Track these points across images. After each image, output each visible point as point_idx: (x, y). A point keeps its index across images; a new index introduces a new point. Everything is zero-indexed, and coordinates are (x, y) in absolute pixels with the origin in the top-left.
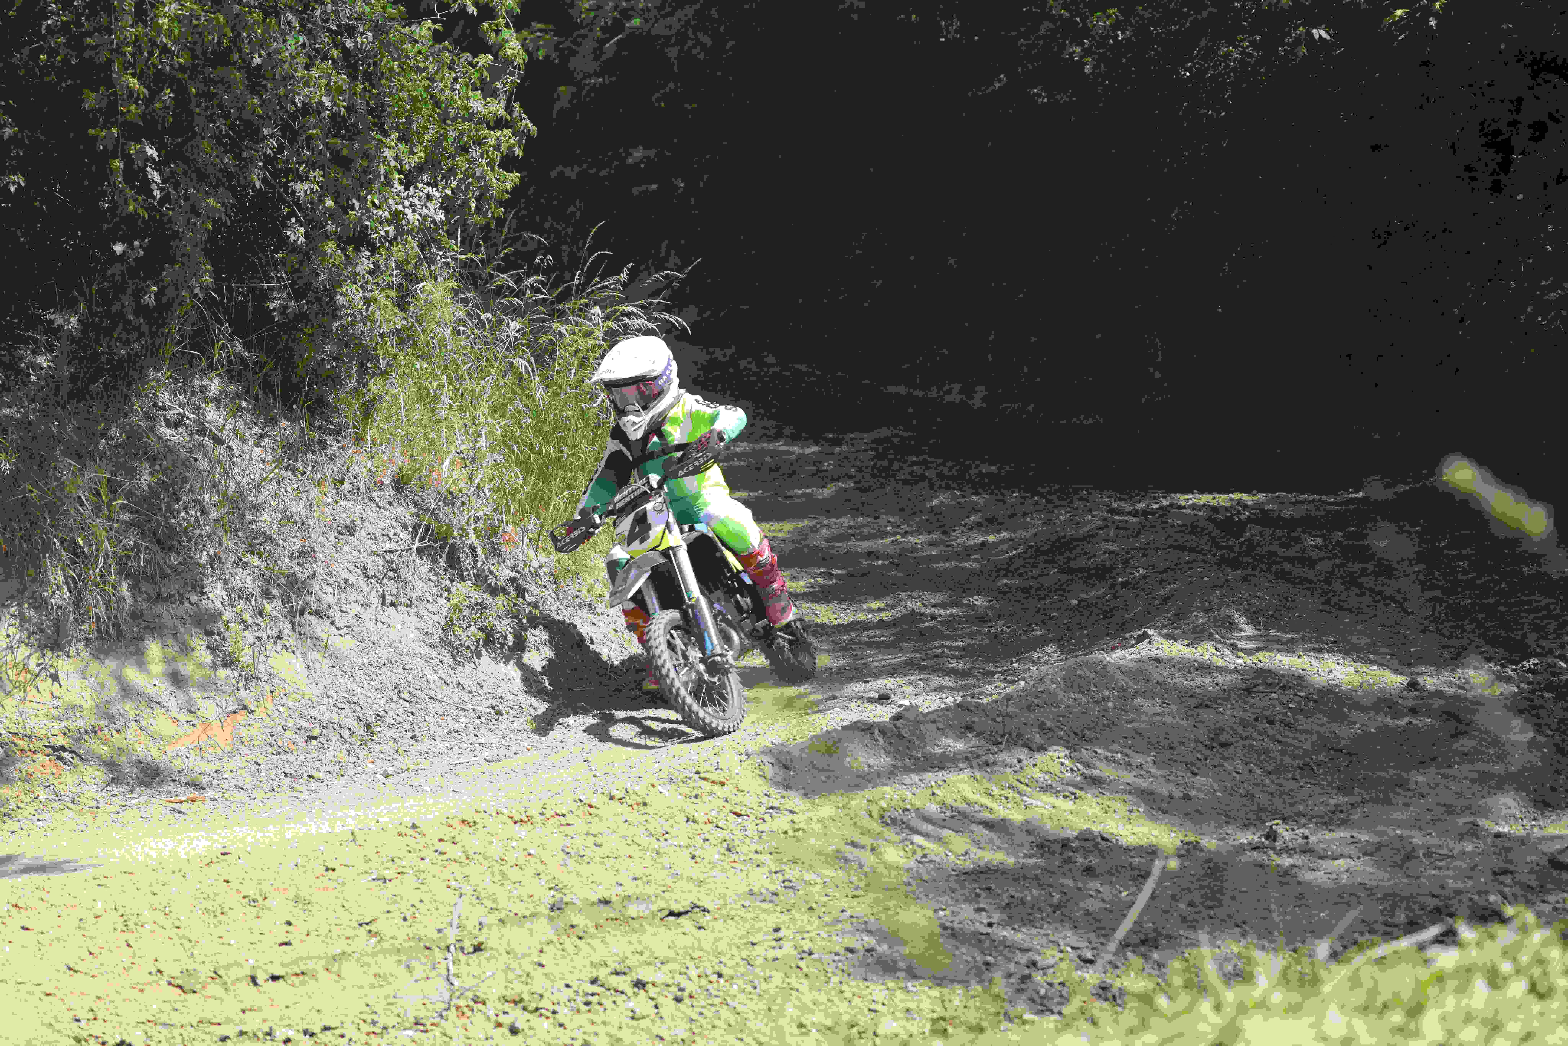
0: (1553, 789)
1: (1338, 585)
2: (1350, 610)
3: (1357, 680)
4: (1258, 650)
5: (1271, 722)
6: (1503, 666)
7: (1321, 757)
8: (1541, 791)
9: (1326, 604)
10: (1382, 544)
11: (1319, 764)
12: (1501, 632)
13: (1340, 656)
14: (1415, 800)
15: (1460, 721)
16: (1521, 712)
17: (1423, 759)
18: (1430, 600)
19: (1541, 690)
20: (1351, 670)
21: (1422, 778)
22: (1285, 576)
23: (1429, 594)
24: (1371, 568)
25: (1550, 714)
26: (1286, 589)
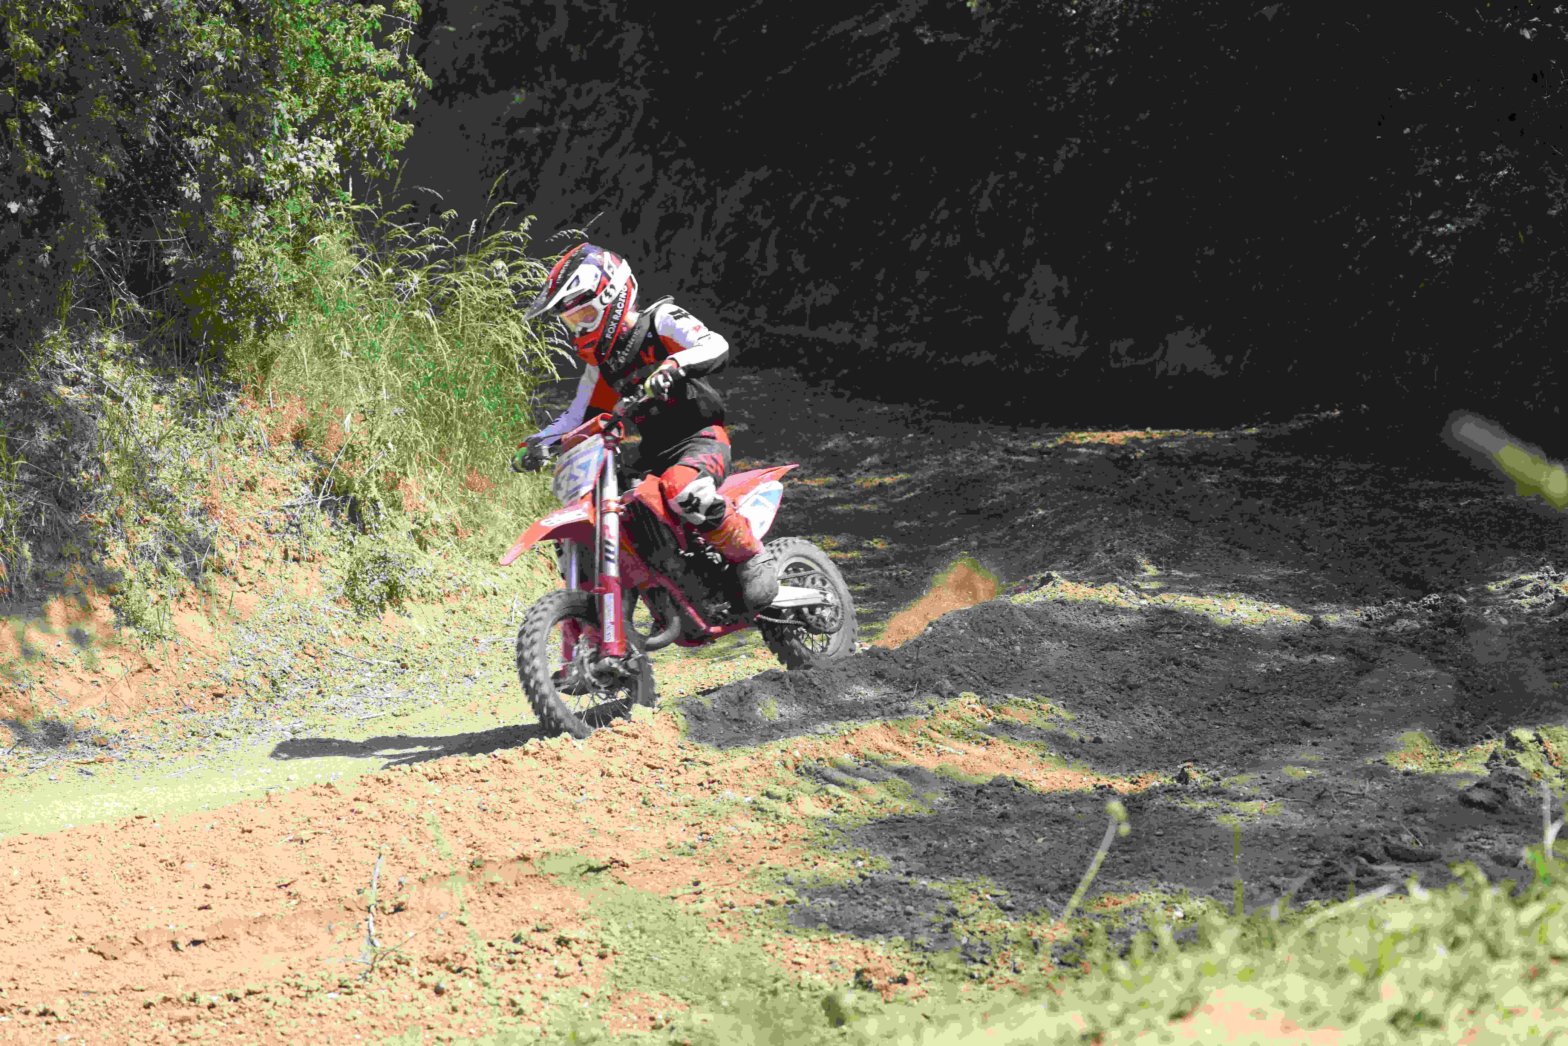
0: (1459, 726)
1: (1237, 523)
2: (1250, 548)
3: (1260, 619)
4: (1161, 590)
5: (1178, 664)
6: (1405, 602)
7: (1229, 698)
8: (1447, 728)
9: (1226, 542)
10: (1278, 480)
11: (1227, 704)
12: (1401, 568)
13: (1242, 595)
14: (1324, 740)
15: (1364, 659)
16: (1424, 648)
17: (1330, 698)
18: (1328, 537)
19: (1443, 626)
20: (1254, 609)
21: (1329, 716)
22: (1184, 515)
23: (1327, 530)
24: (1269, 505)
25: (1453, 649)
26: (1185, 528)
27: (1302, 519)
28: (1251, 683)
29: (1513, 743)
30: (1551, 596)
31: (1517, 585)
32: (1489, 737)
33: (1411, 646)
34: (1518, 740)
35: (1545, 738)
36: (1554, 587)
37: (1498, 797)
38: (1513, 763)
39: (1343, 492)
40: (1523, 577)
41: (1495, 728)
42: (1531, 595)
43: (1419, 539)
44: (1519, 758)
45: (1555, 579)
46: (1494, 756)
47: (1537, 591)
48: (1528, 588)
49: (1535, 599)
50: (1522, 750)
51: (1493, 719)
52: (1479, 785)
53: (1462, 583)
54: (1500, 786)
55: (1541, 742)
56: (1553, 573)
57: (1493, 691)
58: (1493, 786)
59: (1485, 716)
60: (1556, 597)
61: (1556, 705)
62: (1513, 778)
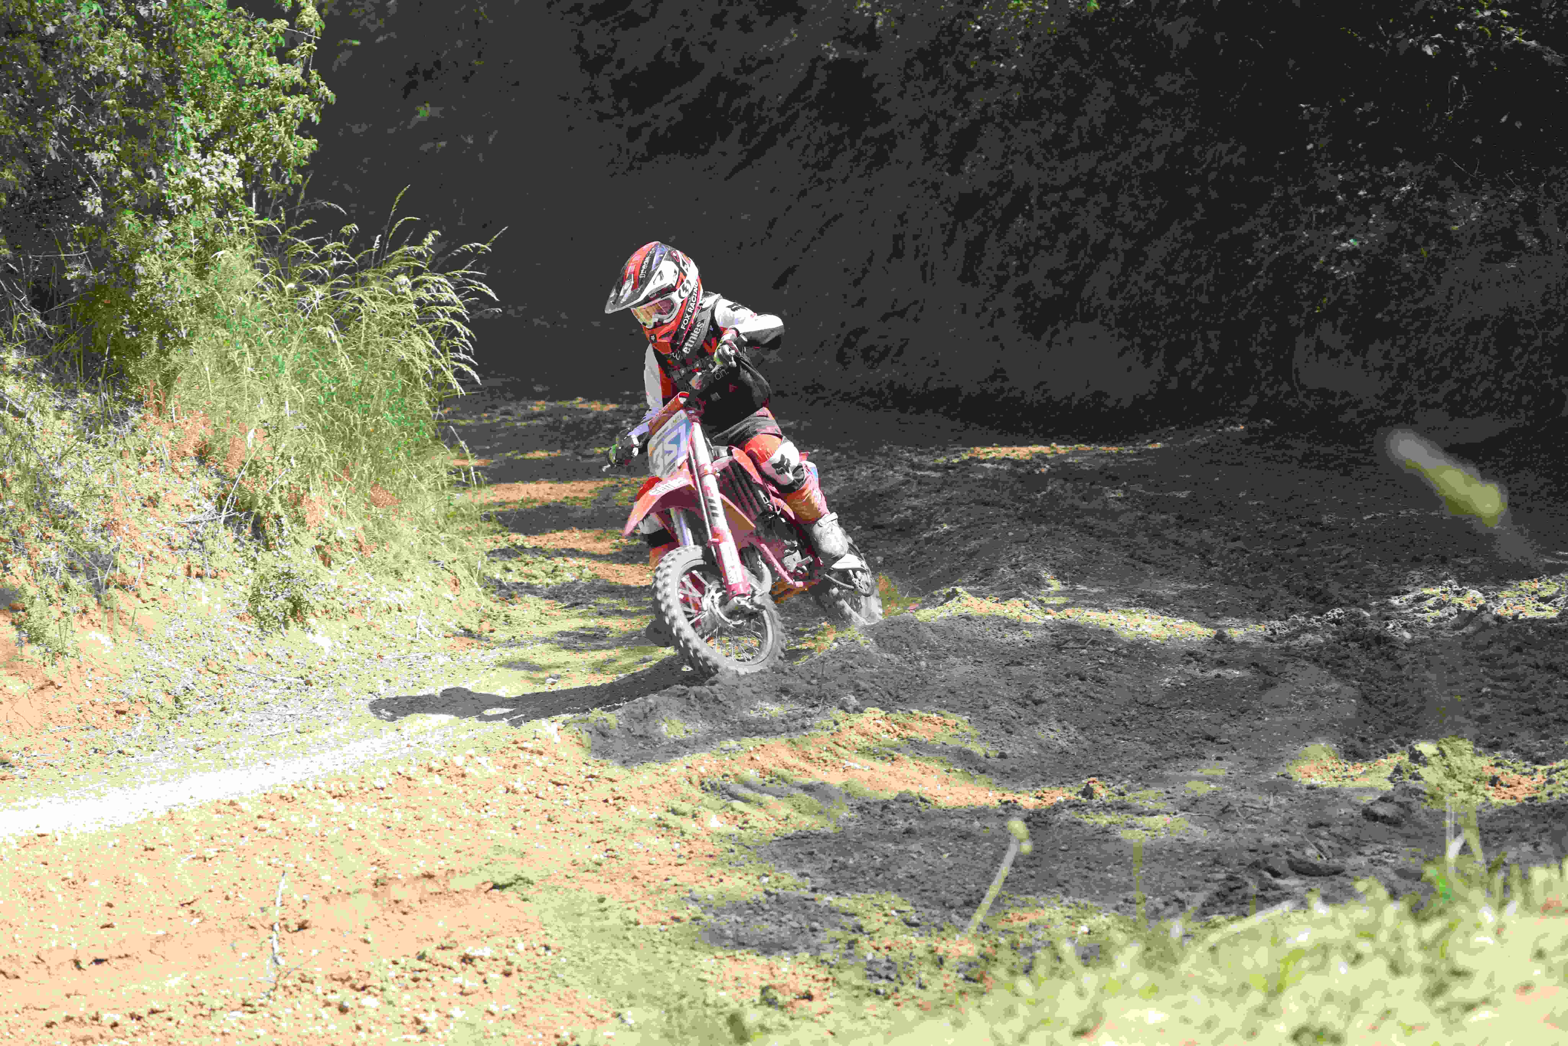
0: (1363, 740)
1: (1141, 538)
2: (1155, 563)
3: (1166, 633)
4: (1066, 605)
5: (1083, 679)
6: (1308, 617)
7: (1133, 712)
8: (1351, 741)
9: (1132, 556)
11: (1132, 719)
12: (1305, 582)
13: (1147, 610)
14: (1227, 754)
15: (1268, 673)
16: (1327, 663)
17: (1233, 712)
18: (1232, 551)
19: (1346, 640)
20: (1158, 624)
21: (1233, 731)
22: (1089, 530)
23: (1231, 545)
24: (1173, 520)
25: (1357, 663)
26: (1090, 543)
27: (1206, 534)
28: (1155, 697)
29: (1416, 757)
30: (1453, 610)
31: (1420, 599)
32: (1392, 751)
33: (1316, 660)
34: (1421, 753)
35: (1448, 752)
36: (1457, 600)
37: (1402, 811)
38: (1416, 777)
39: (1247, 506)
40: (1426, 591)
41: (1398, 742)
42: (1434, 609)
43: (1322, 553)
44: (1423, 771)
45: (1458, 593)
46: (1398, 770)
47: (1440, 605)
48: (1431, 602)
49: (1438, 613)
50: (1425, 763)
51: (1395, 733)
52: (1384, 799)
53: (1366, 598)
54: (1404, 800)
55: (1444, 756)
56: (1456, 587)
57: (1396, 705)
58: (1396, 799)
59: (1388, 730)
60: (1459, 611)
61: (1459, 719)
62: (1417, 792)
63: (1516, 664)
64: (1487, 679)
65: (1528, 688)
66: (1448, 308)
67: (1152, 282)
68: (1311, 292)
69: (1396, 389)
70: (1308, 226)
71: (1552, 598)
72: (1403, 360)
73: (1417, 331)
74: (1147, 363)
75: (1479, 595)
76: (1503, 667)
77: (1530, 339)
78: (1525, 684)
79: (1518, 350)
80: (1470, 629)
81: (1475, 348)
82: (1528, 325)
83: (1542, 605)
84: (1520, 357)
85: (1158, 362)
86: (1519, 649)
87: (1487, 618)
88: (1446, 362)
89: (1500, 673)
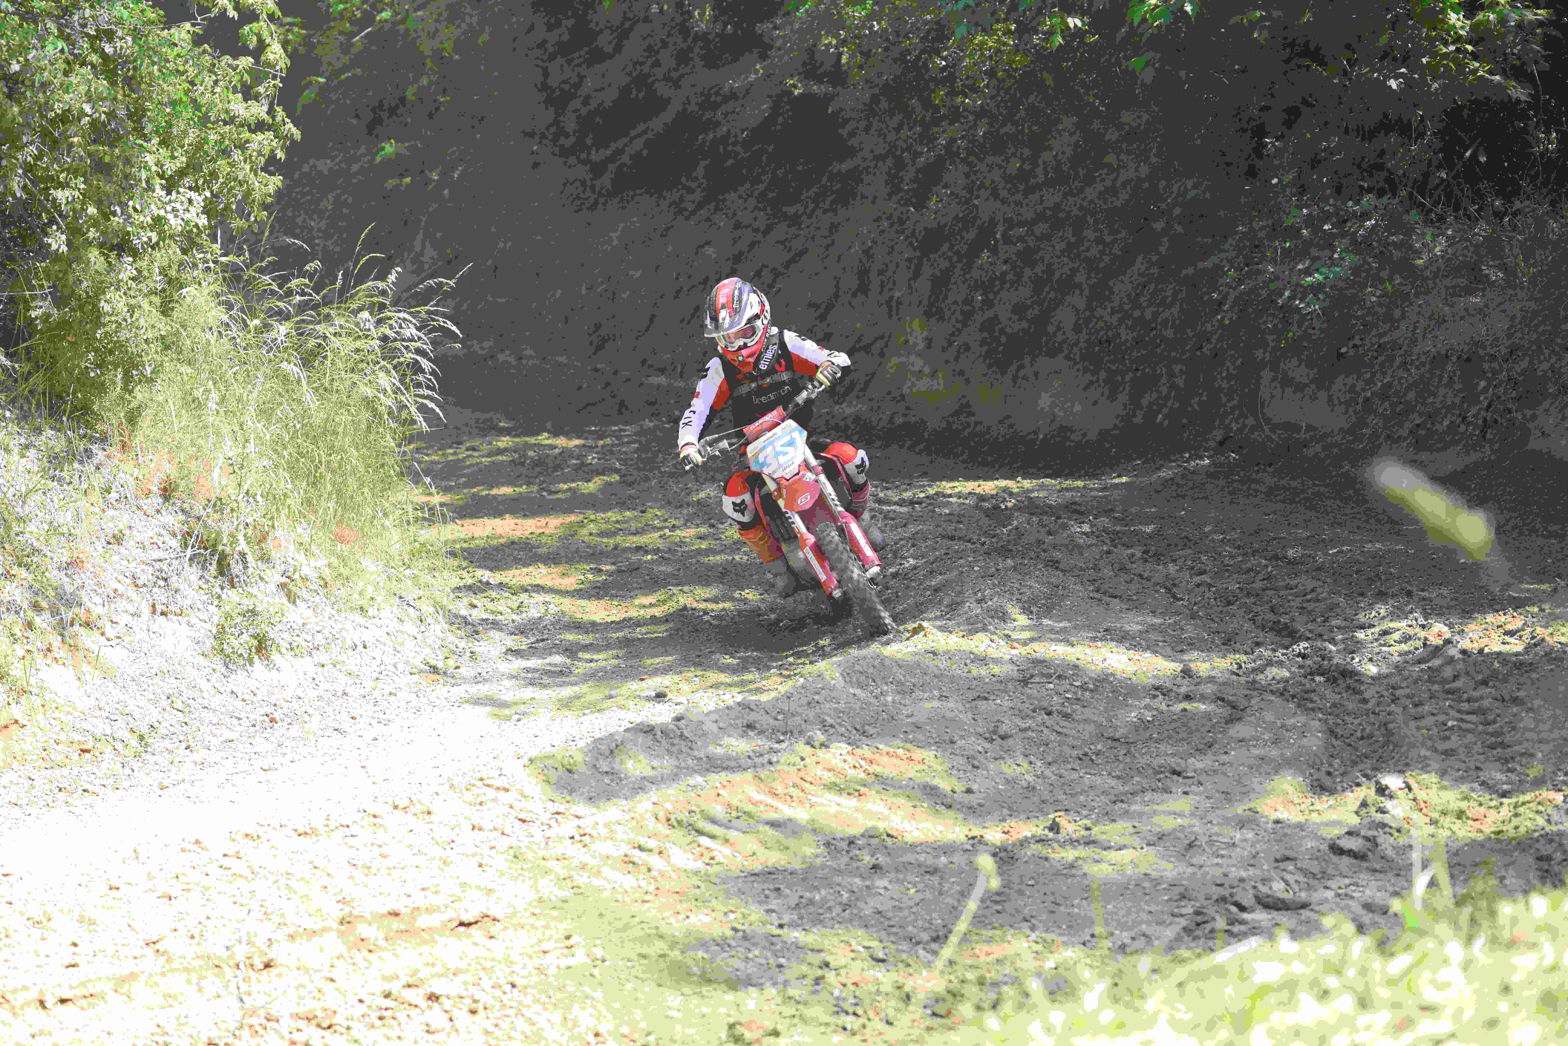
0: (1329, 774)
1: (1107, 572)
2: (1121, 598)
3: (1132, 668)
4: (1032, 640)
5: (1049, 714)
6: (1274, 650)
7: (1099, 747)
8: (1317, 775)
9: (1097, 591)
10: (1149, 529)
11: (1097, 754)
12: (1271, 617)
13: (1113, 644)
14: (1194, 788)
15: (1234, 707)
16: (1293, 697)
17: (1200, 747)
18: (1198, 585)
19: (1312, 674)
20: (1124, 658)
21: (1200, 765)
22: (1054, 564)
23: (1197, 579)
24: (1139, 554)
25: (1322, 697)
26: (1055, 577)
27: (1172, 568)
28: (1121, 732)
29: (1382, 790)
30: (1419, 644)
31: (1385, 633)
32: (1358, 785)
33: (1282, 694)
34: (1387, 787)
35: (1414, 786)
36: (1422, 634)
37: (1368, 844)
38: (1382, 811)
39: (1213, 541)
40: (1392, 625)
41: (1366, 776)
42: (1400, 642)
43: (1288, 587)
44: (1388, 805)
45: (1423, 627)
46: (1364, 804)
47: (1406, 639)
48: (1396, 636)
49: (1404, 647)
50: (1391, 797)
51: (1361, 766)
52: (1350, 833)
53: (1332, 631)
54: (1371, 833)
55: (1410, 789)
56: (1422, 621)
57: (1362, 738)
58: (1363, 833)
59: (1354, 763)
60: (1425, 644)
61: (1423, 752)
62: (1384, 825)
63: (1482, 698)
64: (1453, 713)
65: (1494, 722)
66: (1414, 342)
67: (1116, 317)
68: (1275, 326)
69: (1361, 423)
70: (1274, 261)
71: (1517, 631)
72: (1369, 394)
73: (1381, 365)
74: (1112, 397)
75: (1446, 629)
76: (1469, 700)
77: (1495, 372)
78: (1491, 717)
79: (1483, 384)
80: (1436, 662)
81: (1440, 381)
82: (1493, 357)
83: (1507, 639)
84: (1485, 390)
85: (1123, 398)
86: (1485, 683)
87: (1453, 652)
88: (1411, 396)
89: (1465, 706)
